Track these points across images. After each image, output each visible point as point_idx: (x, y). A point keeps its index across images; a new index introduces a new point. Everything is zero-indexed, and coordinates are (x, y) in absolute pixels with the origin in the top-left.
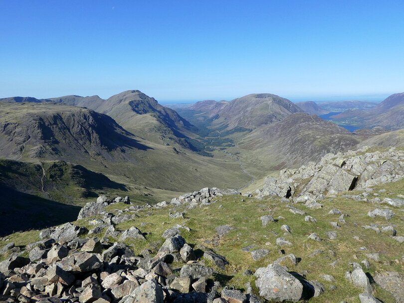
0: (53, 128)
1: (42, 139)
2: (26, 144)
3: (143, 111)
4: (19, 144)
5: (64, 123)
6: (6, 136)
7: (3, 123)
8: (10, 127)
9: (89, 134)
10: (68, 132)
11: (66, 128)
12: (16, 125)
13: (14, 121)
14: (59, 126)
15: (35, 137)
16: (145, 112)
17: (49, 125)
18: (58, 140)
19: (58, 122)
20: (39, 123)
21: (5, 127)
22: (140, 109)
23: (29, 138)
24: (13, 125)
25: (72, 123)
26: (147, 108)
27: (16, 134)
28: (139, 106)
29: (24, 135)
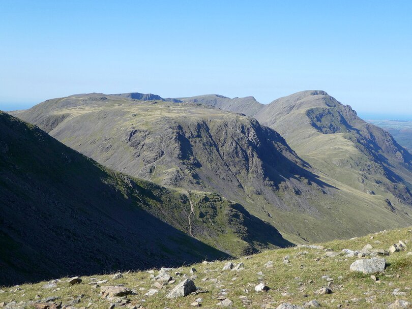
0: (195, 142)
1: (180, 158)
2: (157, 164)
3: (330, 128)
4: (148, 162)
5: (211, 136)
6: (132, 148)
7: (129, 129)
8: (138, 136)
9: (246, 158)
10: (215, 151)
11: (213, 145)
12: (147, 133)
13: (144, 128)
14: (205, 140)
15: (171, 154)
16: (333, 129)
17: (190, 138)
18: (201, 163)
19: (203, 134)
20: (177, 133)
21: (131, 135)
22: (324, 124)
23: (162, 155)
24: (142, 134)
25: (222, 138)
26: (337, 123)
27: (145, 147)
28: (323, 119)
29: (156, 149)
